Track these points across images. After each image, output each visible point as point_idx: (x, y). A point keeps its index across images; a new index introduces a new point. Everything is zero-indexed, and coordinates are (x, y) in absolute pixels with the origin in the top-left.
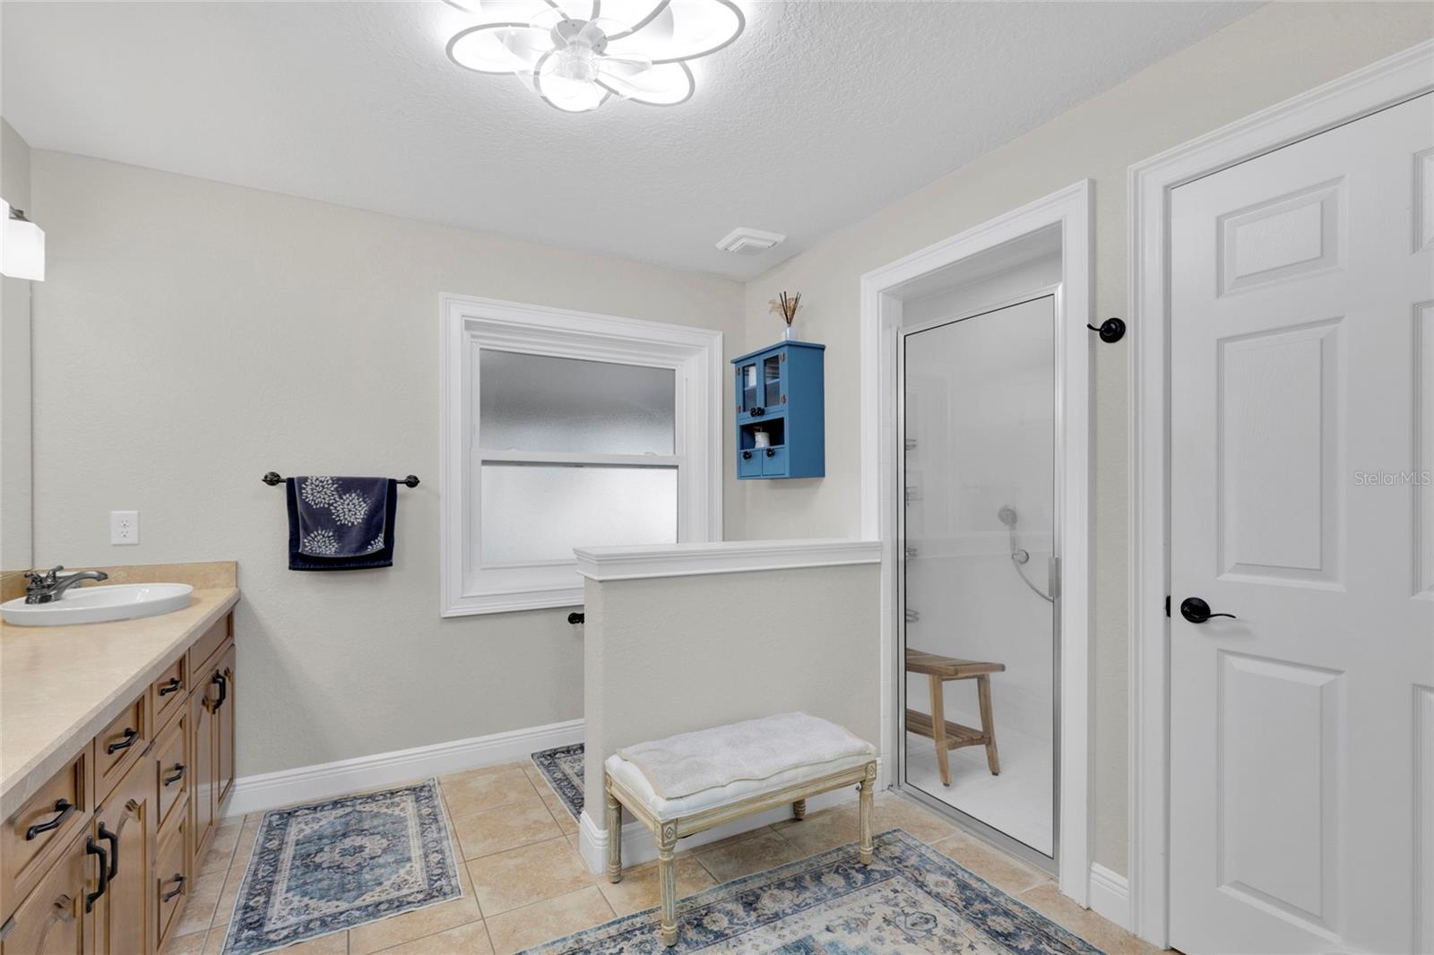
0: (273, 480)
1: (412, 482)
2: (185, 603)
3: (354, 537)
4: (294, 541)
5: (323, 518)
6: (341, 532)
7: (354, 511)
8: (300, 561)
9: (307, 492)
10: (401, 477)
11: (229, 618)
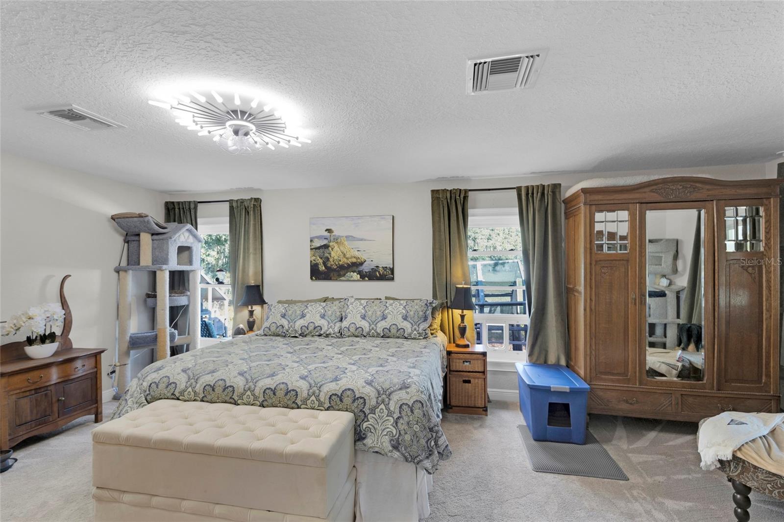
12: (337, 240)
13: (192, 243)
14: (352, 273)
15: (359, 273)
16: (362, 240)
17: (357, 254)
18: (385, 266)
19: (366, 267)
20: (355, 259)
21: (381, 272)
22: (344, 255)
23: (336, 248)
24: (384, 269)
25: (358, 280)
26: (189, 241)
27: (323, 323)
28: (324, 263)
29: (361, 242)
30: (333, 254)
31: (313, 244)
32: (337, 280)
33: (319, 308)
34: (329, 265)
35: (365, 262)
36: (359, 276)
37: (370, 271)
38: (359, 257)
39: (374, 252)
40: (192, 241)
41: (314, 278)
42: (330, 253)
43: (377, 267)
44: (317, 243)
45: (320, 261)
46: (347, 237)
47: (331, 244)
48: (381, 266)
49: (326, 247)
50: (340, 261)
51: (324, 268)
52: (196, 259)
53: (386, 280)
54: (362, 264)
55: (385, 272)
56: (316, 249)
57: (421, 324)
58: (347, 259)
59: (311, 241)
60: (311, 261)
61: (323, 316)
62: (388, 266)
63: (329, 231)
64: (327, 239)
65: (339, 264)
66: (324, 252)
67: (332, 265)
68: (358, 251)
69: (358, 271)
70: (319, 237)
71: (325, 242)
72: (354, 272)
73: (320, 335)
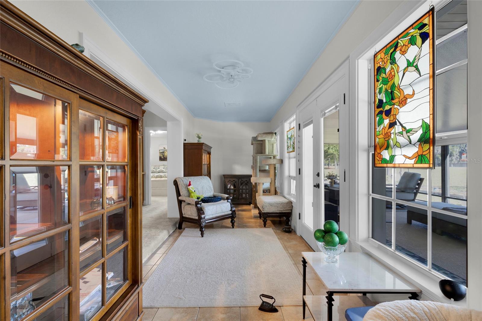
12: (166, 150)
23: (166, 152)
27: (164, 170)
28: (163, 156)
30: (165, 154)
33: (163, 167)
41: (160, 160)
44: (161, 151)
45: (162, 156)
49: (164, 152)
51: (163, 158)
56: (161, 153)
59: (160, 151)
60: (159, 156)
61: (164, 168)
63: (164, 148)
66: (163, 154)
67: (165, 157)
70: (162, 150)
71: (163, 151)
73: (163, 172)
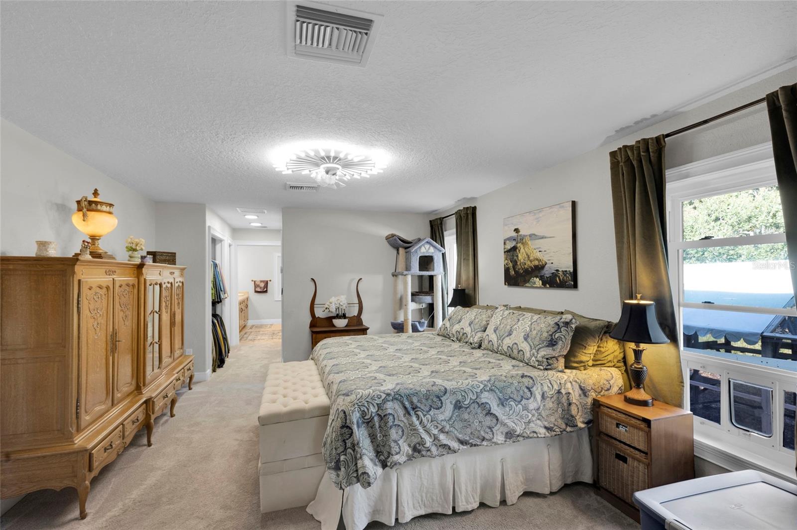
0: (252, 281)
1: (270, 281)
2: (243, 296)
3: (262, 289)
4: (255, 289)
5: (258, 286)
6: (261, 288)
7: (262, 285)
8: (256, 292)
9: (256, 283)
10: (269, 280)
11: (247, 299)
12: (522, 240)
13: (433, 253)
14: (535, 278)
15: (541, 278)
16: (543, 238)
17: (539, 255)
18: (565, 270)
19: (547, 271)
20: (537, 262)
21: (561, 278)
22: (529, 257)
23: (522, 250)
24: (563, 274)
25: (540, 287)
26: (430, 251)
28: (514, 268)
29: (542, 240)
30: (520, 257)
31: (506, 247)
32: (523, 286)
34: (517, 269)
35: (546, 265)
36: (541, 282)
37: (551, 276)
38: (541, 258)
39: (554, 252)
40: (433, 251)
41: (506, 283)
42: (517, 256)
43: (557, 271)
45: (511, 265)
46: (530, 236)
47: (518, 245)
48: (561, 270)
49: (515, 249)
50: (525, 264)
51: (513, 273)
52: (437, 266)
53: (566, 288)
54: (543, 267)
55: (565, 278)
56: (508, 252)
57: (542, 349)
58: (531, 261)
60: (505, 265)
62: (568, 270)
63: (516, 231)
64: (515, 240)
65: (524, 268)
66: (513, 255)
67: (519, 269)
68: (540, 251)
69: (540, 276)
72: (537, 277)
